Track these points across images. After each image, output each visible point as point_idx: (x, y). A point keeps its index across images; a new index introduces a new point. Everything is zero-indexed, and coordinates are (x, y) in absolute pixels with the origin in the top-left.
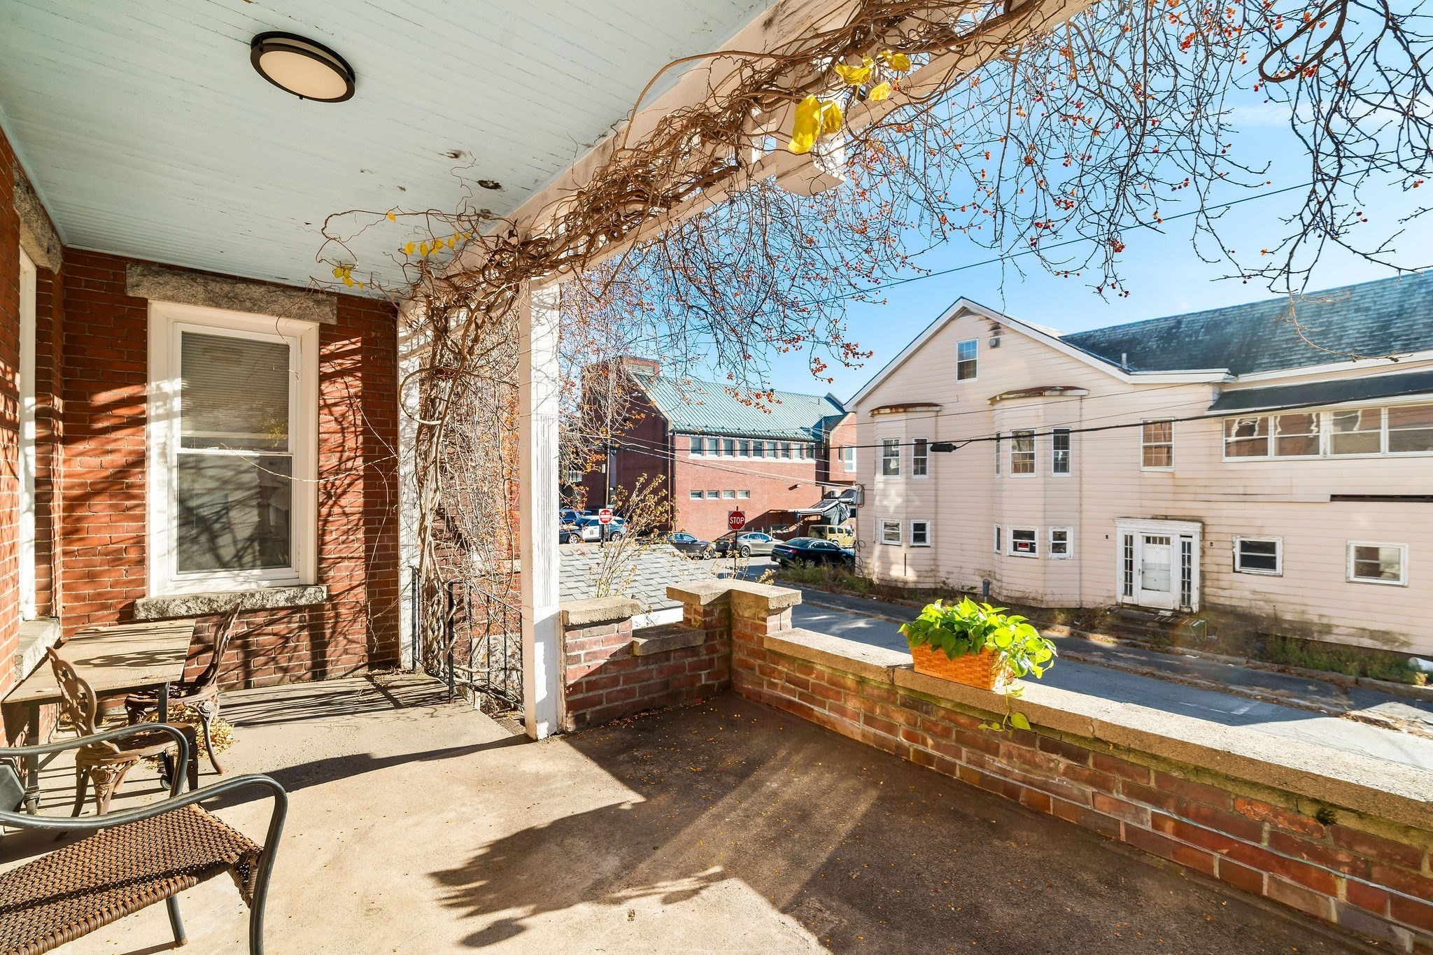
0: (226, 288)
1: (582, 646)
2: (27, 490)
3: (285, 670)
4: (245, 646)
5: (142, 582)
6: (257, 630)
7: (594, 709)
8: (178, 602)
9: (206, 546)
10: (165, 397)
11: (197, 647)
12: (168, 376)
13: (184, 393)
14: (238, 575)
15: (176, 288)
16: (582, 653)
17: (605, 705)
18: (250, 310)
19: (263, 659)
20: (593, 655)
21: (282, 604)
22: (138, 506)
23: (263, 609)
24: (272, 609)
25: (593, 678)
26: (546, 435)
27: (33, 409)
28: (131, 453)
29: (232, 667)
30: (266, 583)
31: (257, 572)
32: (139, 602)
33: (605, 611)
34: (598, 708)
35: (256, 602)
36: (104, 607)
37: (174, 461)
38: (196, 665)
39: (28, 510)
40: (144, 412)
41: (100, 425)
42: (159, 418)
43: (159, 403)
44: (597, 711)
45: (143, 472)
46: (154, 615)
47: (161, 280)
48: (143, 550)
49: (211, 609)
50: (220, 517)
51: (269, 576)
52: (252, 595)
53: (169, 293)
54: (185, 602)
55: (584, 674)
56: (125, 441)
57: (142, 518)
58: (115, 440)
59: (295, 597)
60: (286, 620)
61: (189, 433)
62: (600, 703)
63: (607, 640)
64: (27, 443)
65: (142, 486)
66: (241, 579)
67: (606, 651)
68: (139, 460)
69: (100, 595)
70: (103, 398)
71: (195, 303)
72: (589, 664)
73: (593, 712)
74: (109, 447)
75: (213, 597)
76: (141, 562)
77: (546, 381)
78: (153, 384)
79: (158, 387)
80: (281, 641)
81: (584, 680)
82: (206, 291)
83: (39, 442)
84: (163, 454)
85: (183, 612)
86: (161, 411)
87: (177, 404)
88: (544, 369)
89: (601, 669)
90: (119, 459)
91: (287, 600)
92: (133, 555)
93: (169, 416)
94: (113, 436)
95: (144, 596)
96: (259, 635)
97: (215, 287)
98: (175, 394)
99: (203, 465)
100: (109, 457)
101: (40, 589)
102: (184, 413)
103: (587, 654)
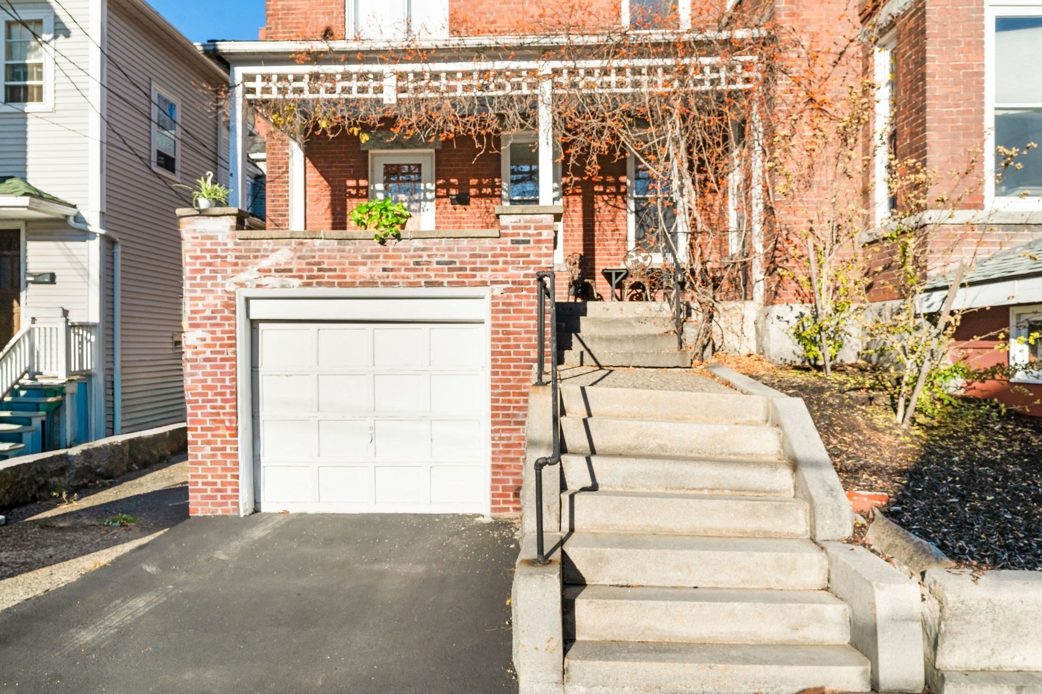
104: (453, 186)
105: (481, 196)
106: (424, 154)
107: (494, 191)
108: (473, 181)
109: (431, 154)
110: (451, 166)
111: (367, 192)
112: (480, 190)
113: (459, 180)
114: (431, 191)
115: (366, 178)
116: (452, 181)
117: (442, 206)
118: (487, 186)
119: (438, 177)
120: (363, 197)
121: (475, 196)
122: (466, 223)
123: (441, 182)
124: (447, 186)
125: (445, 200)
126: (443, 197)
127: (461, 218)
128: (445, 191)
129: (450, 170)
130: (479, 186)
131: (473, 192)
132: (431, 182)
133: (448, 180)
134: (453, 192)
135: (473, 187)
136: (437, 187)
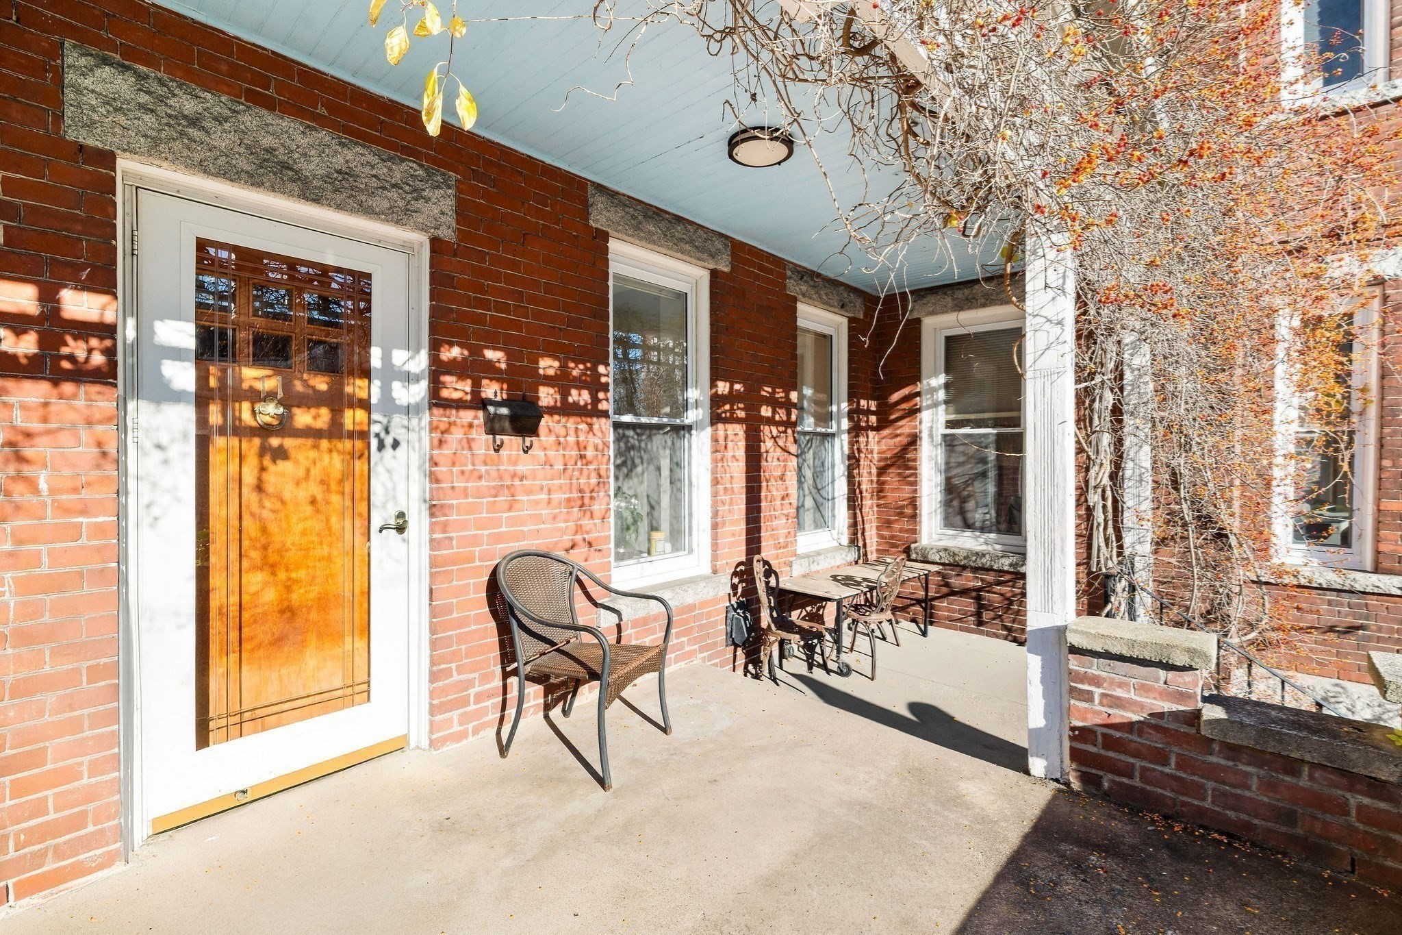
0: (967, 291)
1: (1096, 681)
2: (843, 462)
3: (1009, 630)
4: (978, 598)
5: (914, 531)
6: (987, 587)
7: (1117, 779)
8: (934, 551)
9: (957, 509)
10: (933, 390)
11: (945, 590)
12: (936, 375)
13: (947, 386)
14: (979, 537)
15: (934, 304)
16: (1097, 691)
17: (1136, 782)
18: (984, 306)
19: (991, 614)
20: (1118, 703)
21: (1006, 568)
22: (911, 475)
23: (990, 569)
24: (1000, 571)
25: (1118, 734)
26: (1048, 395)
27: (847, 409)
28: (909, 435)
29: (969, 614)
30: (998, 547)
31: (992, 536)
32: (913, 546)
33: (1132, 644)
34: (1124, 780)
35: (986, 561)
36: (894, 546)
37: (938, 439)
38: (945, 604)
39: (843, 475)
40: (916, 405)
41: (893, 417)
42: (929, 407)
43: (929, 396)
44: (1120, 784)
45: (916, 449)
46: (920, 558)
47: (925, 301)
48: (915, 507)
49: (955, 561)
50: (968, 486)
51: (1001, 541)
52: (984, 555)
53: (931, 309)
54: (939, 551)
55: (1099, 721)
56: (905, 427)
57: (914, 483)
58: (901, 427)
59: (1017, 564)
60: (1010, 584)
61: (952, 417)
62: (1130, 776)
63: (1143, 689)
64: (843, 432)
65: (915, 460)
66: (982, 540)
67: (1142, 706)
68: (914, 440)
69: (892, 537)
70: (896, 397)
71: (946, 312)
72: (1110, 711)
73: (1113, 781)
74: (898, 432)
75: (956, 551)
76: (914, 517)
77: (1047, 326)
78: (925, 382)
79: (929, 384)
80: (1006, 602)
81: (1100, 730)
82: (953, 299)
83: (849, 431)
84: (931, 436)
85: (937, 559)
86: (929, 402)
87: (941, 395)
88: (1043, 313)
89: (1129, 726)
90: (903, 440)
91: (1011, 565)
92: (908, 511)
93: (935, 405)
94: (900, 423)
95: (916, 542)
96: (988, 592)
97: (959, 294)
98: (940, 387)
99: (956, 443)
100: (899, 439)
101: (849, 527)
102: (946, 402)
103: (1104, 695)
104: (490, 370)
105: (566, 409)
106: (379, 243)
107: (596, 401)
108: (548, 366)
109: (408, 250)
110: (485, 304)
111: (110, 353)
112: (565, 394)
113: (510, 356)
114: (408, 378)
115: (103, 281)
116: (490, 354)
117: (457, 435)
118: (580, 384)
119: (439, 335)
120: (81, 374)
121: (552, 411)
122: (529, 492)
123: (454, 352)
124: (474, 369)
125: (467, 416)
126: (459, 405)
127: (514, 476)
128: (467, 386)
129: (480, 320)
130: (562, 382)
131: (547, 396)
132: (411, 346)
133: (476, 351)
134: (491, 390)
135: (548, 381)
136: (438, 370)
